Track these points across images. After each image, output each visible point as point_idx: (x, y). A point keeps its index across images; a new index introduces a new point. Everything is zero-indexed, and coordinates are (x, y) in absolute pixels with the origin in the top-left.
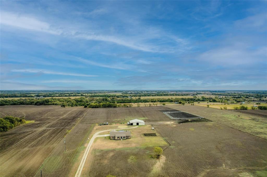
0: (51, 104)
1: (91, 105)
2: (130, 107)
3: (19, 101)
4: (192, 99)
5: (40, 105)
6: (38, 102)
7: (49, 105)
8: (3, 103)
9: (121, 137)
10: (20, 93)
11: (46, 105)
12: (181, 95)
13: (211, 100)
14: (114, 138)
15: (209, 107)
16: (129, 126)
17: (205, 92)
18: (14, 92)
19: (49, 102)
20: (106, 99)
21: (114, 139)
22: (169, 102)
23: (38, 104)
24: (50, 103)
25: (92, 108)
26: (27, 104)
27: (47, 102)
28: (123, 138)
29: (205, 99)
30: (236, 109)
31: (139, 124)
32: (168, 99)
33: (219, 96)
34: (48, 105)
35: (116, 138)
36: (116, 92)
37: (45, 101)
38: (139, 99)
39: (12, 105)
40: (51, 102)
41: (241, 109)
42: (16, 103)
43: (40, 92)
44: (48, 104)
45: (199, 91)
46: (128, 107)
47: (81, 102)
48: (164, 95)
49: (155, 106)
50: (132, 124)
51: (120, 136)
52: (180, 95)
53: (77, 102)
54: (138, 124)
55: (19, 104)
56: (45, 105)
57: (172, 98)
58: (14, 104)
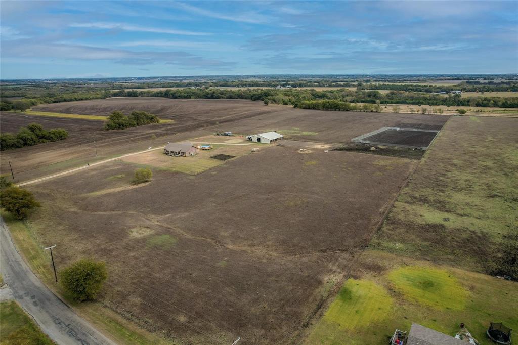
2: (377, 112)
5: (255, 100)
25: (304, 108)
26: (246, 98)
31: (262, 141)
39: (227, 98)
42: (233, 95)
46: (372, 111)
58: (231, 97)
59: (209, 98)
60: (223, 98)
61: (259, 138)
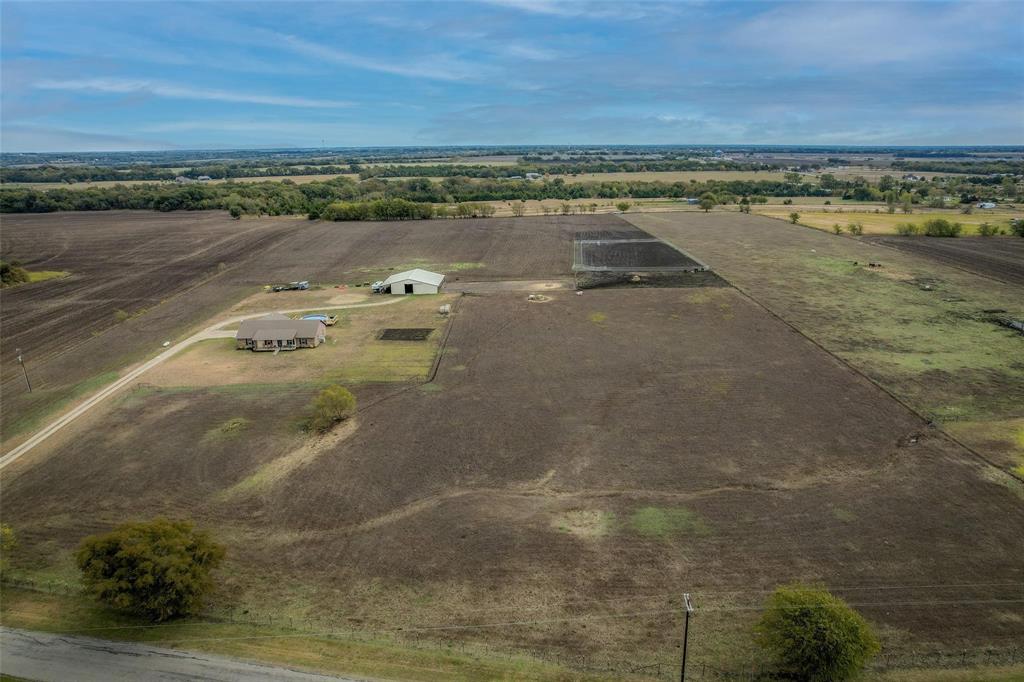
0: (210, 208)
1: (332, 211)
2: (484, 217)
3: (102, 196)
4: (779, 185)
5: (169, 210)
6: (164, 199)
7: (204, 208)
8: (49, 201)
9: (280, 342)
10: (153, 161)
11: (193, 209)
12: (748, 170)
13: (852, 192)
14: (250, 346)
15: (799, 221)
16: (375, 296)
17: (870, 156)
18: (132, 160)
19: (202, 198)
20: (425, 186)
21: (251, 349)
22: (670, 197)
23: (163, 206)
24: (205, 202)
25: (336, 220)
26: (133, 207)
27: (198, 200)
28: (285, 343)
29: (837, 184)
30: (907, 236)
31: (417, 290)
32: (675, 185)
33: (910, 176)
34: (200, 209)
35: (260, 345)
36: (501, 154)
37: (187, 195)
38: (558, 182)
39: (78, 208)
40: (210, 198)
41: (928, 235)
43: (221, 157)
44: (200, 206)
45: (840, 152)
46: (475, 217)
47: (325, 197)
48: (679, 168)
49: (588, 212)
50: (388, 290)
51: (274, 336)
52: (742, 168)
53: (309, 199)
54: (409, 289)
55: (104, 205)
56: (190, 209)
57: (693, 181)
58: (88, 207)
59: (19, 211)
60: (64, 209)
61: (411, 286)
